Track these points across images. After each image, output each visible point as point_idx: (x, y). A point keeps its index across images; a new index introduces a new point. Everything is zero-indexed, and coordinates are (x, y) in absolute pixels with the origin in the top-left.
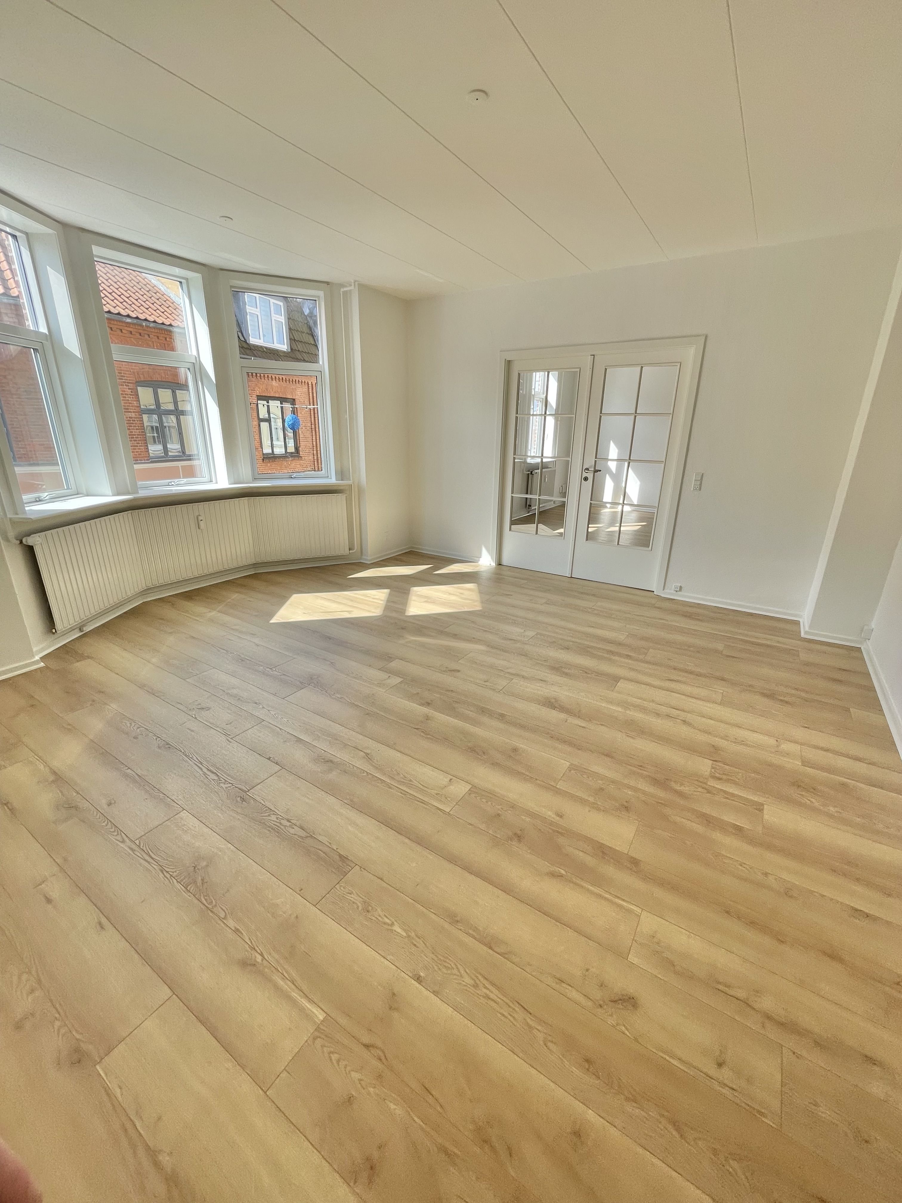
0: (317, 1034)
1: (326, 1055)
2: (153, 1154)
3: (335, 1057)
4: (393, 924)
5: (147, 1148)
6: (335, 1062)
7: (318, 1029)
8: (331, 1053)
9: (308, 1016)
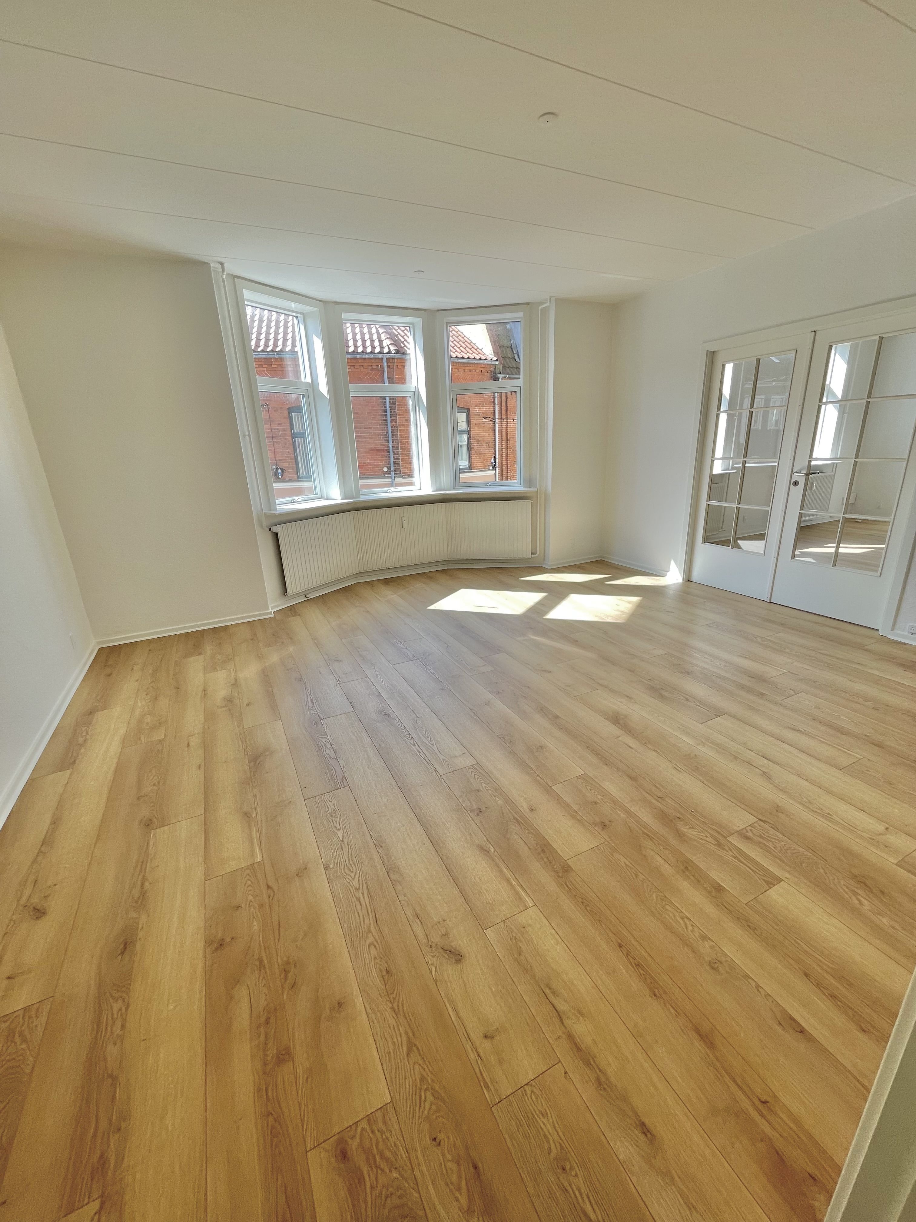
0: (250, 867)
1: (246, 879)
2: (144, 879)
3: (249, 883)
4: (339, 830)
5: (144, 876)
6: (247, 885)
7: (252, 865)
8: (249, 880)
9: (253, 854)
